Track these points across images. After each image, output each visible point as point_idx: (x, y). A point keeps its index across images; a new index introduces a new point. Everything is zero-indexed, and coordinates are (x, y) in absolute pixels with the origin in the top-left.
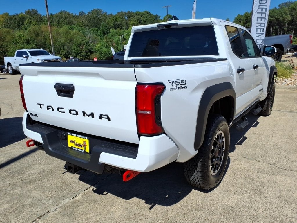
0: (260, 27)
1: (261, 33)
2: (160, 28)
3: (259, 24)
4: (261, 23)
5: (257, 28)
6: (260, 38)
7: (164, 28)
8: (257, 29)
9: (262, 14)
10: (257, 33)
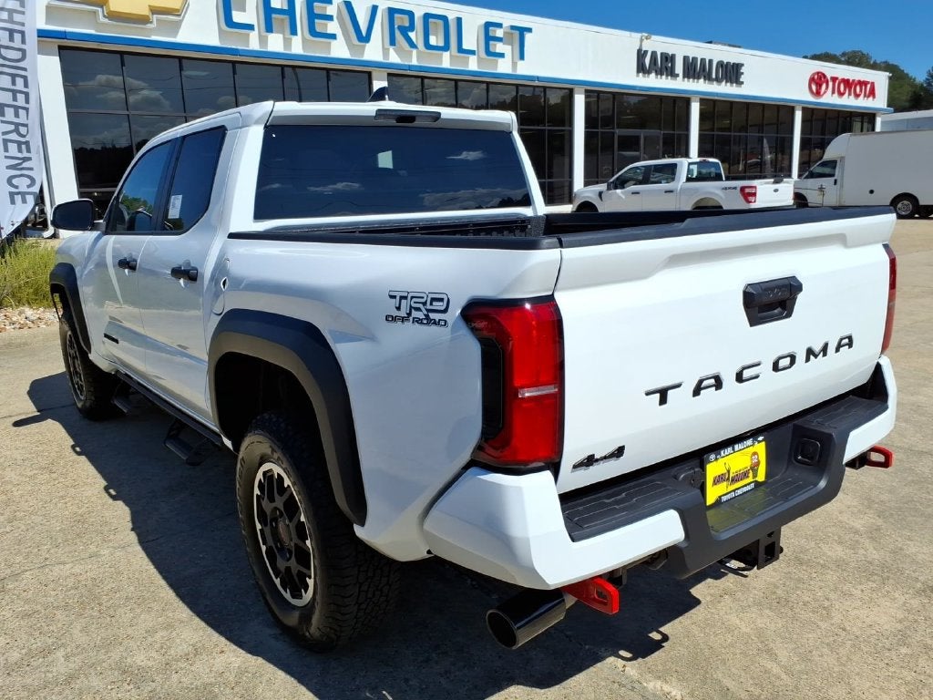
0: (14, 136)
1: (20, 155)
2: (382, 122)
3: (12, 127)
4: (17, 125)
5: (7, 137)
6: (18, 173)
7: (393, 122)
8: (6, 142)
9: (14, 93)
10: (7, 154)
